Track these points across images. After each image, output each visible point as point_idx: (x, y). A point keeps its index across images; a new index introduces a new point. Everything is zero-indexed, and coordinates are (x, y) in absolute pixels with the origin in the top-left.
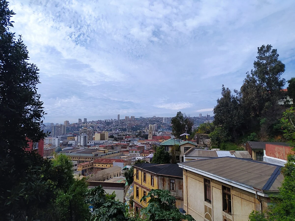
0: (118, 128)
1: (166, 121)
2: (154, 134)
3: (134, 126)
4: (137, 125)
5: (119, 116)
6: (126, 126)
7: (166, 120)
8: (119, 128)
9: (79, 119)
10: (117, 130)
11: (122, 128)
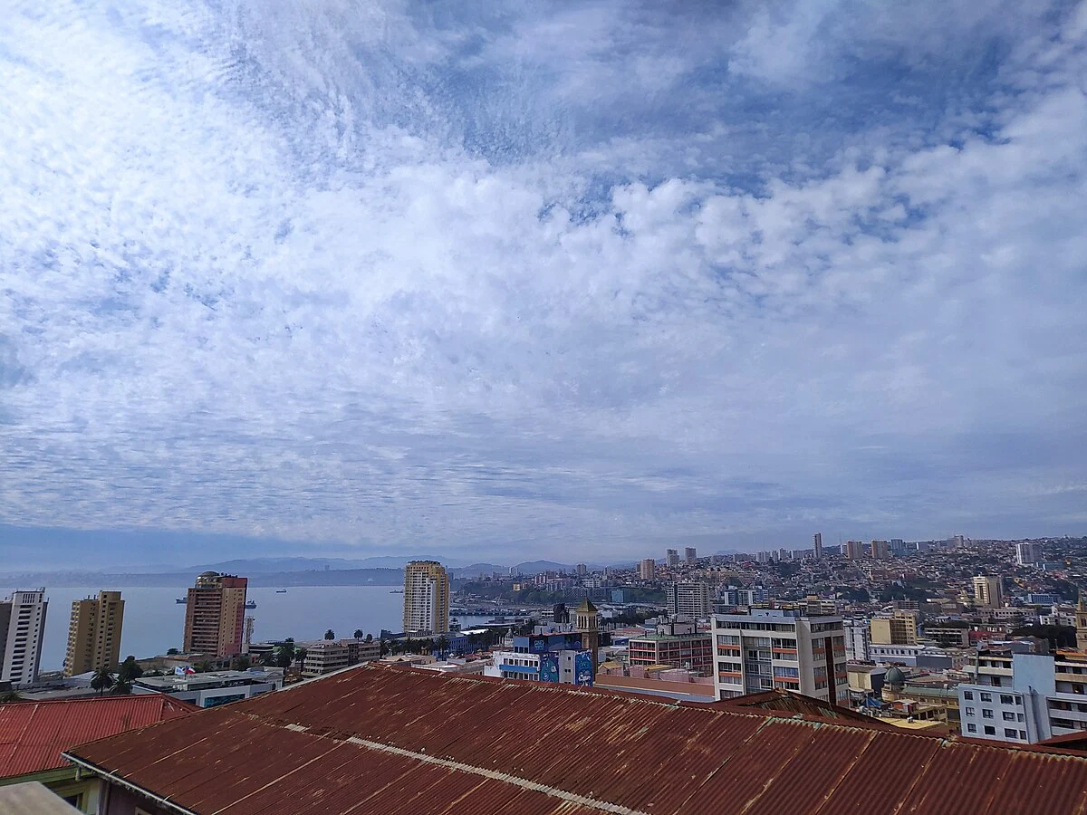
0: (833, 589)
1: (1029, 558)
2: (1056, 620)
3: (899, 583)
4: (910, 579)
5: (818, 538)
6: (864, 581)
7: (1028, 554)
8: (836, 588)
9: (670, 552)
10: (831, 597)
11: (849, 589)
